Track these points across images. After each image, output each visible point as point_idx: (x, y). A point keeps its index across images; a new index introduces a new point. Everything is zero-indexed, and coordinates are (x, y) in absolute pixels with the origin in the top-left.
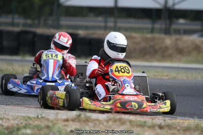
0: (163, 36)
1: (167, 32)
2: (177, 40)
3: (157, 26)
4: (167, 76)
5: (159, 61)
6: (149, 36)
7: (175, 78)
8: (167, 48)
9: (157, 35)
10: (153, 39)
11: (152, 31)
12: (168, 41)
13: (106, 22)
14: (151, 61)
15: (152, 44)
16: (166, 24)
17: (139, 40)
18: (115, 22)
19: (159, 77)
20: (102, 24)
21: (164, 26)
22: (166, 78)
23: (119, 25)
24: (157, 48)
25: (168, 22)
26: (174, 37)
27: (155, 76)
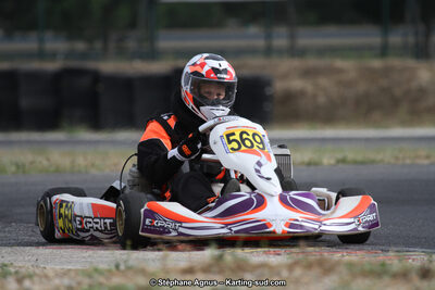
0: (410, 63)
3: (395, 39)
4: (428, 157)
5: (404, 123)
6: (377, 63)
8: (422, 92)
9: (395, 62)
10: (386, 72)
11: (384, 51)
12: (425, 73)
13: (268, 37)
14: (387, 127)
15: (384, 83)
16: (416, 34)
17: (351, 75)
18: (292, 37)
19: (408, 161)
20: (260, 43)
21: (411, 40)
22: (426, 162)
23: (302, 42)
24: (398, 92)
27: (397, 158)
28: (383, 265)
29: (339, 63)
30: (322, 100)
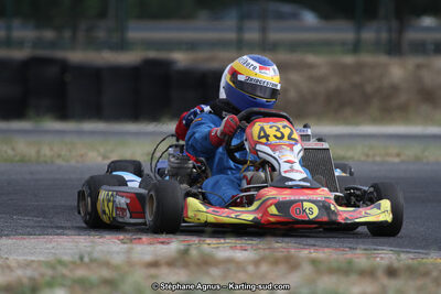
0: (383, 59)
1: (394, 49)
2: (419, 67)
3: (368, 35)
4: (398, 155)
5: (375, 121)
6: (349, 59)
7: (417, 159)
8: (395, 89)
9: (367, 58)
10: (359, 68)
11: (356, 47)
12: (397, 71)
13: (240, 29)
14: (357, 124)
15: (356, 79)
16: (390, 30)
17: (323, 70)
18: (264, 30)
19: (378, 159)
20: (232, 36)
21: (384, 36)
22: (397, 160)
23: (273, 36)
24: (369, 88)
25: (395, 24)
26: (412, 61)
27: (367, 156)
28: (350, 262)
29: (311, 58)
30: (292, 94)
